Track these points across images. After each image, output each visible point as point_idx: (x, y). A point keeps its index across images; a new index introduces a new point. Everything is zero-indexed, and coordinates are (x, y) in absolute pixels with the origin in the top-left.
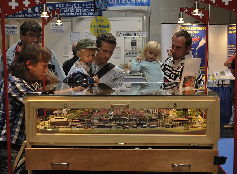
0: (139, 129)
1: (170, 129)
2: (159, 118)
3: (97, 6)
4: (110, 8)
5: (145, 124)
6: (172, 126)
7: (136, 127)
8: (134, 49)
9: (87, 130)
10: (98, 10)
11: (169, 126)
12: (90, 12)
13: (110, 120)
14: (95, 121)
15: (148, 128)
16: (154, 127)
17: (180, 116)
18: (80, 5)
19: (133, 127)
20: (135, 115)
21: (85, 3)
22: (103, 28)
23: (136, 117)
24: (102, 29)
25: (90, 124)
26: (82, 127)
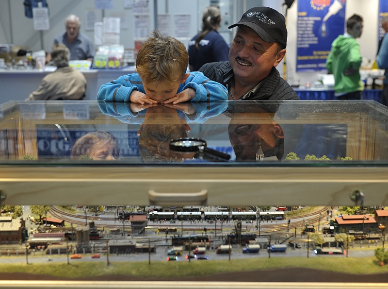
7: (228, 254)
9: (77, 266)
15: (264, 255)
19: (220, 253)
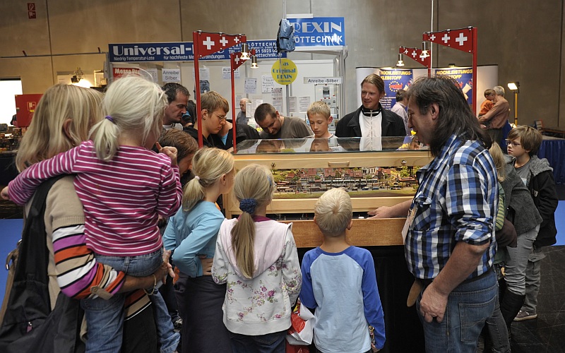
0: (360, 191)
1: (396, 191)
2: (379, 178)
3: (282, 47)
4: (297, 48)
5: (366, 186)
6: (397, 187)
7: (356, 190)
8: (327, 98)
9: (300, 195)
10: (283, 51)
11: (394, 187)
12: (272, 53)
13: (323, 183)
14: (305, 184)
15: (370, 190)
16: (377, 189)
17: (405, 175)
18: (258, 45)
19: (353, 190)
20: (351, 175)
21: (265, 42)
22: (288, 73)
23: (353, 178)
24: (286, 74)
25: (301, 188)
26: (292, 191)
